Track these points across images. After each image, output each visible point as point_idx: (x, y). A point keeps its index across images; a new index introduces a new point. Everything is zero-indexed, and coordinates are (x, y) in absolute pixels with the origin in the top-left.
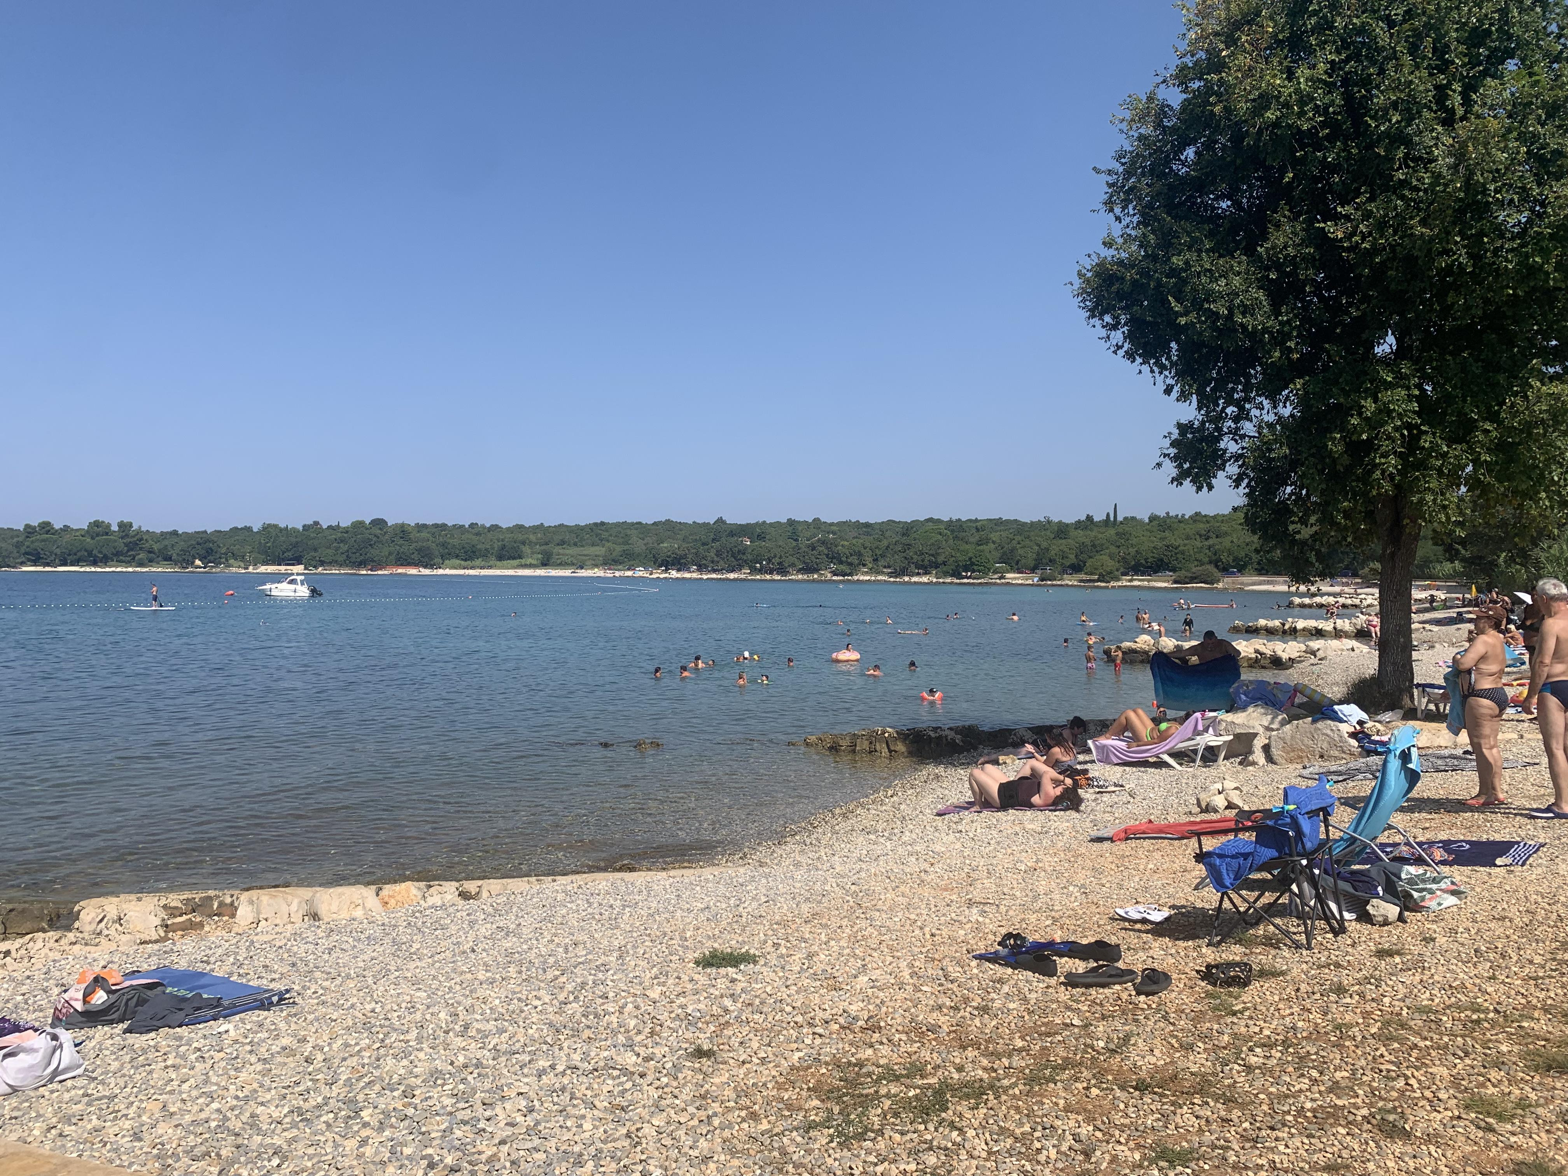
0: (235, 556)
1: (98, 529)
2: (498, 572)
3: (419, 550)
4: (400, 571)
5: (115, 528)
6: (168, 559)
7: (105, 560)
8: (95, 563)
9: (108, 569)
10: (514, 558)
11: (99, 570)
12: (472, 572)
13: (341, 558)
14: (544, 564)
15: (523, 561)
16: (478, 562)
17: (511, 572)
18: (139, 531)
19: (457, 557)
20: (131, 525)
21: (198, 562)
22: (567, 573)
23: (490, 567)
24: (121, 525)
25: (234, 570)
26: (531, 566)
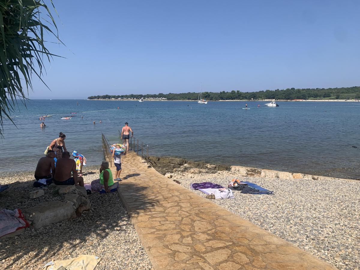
0: (260, 97)
1: (233, 92)
2: (323, 101)
3: (303, 95)
4: (298, 100)
5: (236, 92)
6: (246, 98)
7: (234, 99)
8: (232, 99)
9: (235, 101)
10: (328, 97)
11: (233, 101)
12: (316, 101)
13: (284, 97)
14: (337, 98)
15: (331, 98)
16: (318, 98)
17: (327, 101)
18: (241, 93)
19: (312, 97)
20: (239, 91)
21: (252, 99)
22: (344, 101)
23: (321, 99)
24: (237, 91)
25: (259, 100)
26: (333, 99)
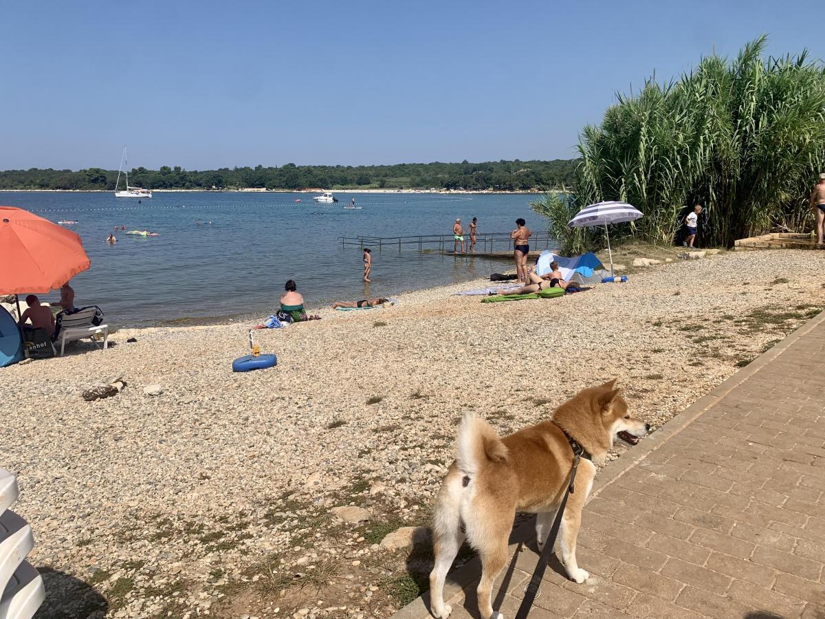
0: (231, 184)
1: (165, 170)
2: (360, 191)
3: (321, 180)
4: (313, 191)
5: (173, 169)
6: (200, 185)
7: (171, 186)
8: (166, 188)
9: (173, 191)
10: (367, 184)
11: (169, 191)
12: (346, 191)
13: (283, 184)
14: (382, 187)
15: (372, 185)
16: (350, 186)
17: (366, 191)
18: (184, 172)
19: (338, 183)
20: (180, 168)
21: (214, 187)
22: (396, 191)
23: (355, 189)
24: (176, 168)
25: (232, 190)
26: (375, 188)
